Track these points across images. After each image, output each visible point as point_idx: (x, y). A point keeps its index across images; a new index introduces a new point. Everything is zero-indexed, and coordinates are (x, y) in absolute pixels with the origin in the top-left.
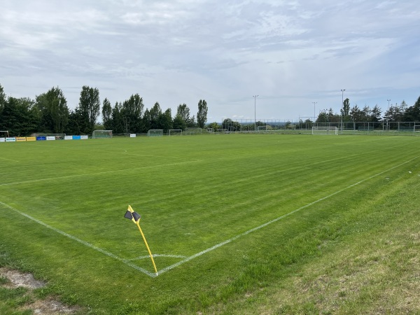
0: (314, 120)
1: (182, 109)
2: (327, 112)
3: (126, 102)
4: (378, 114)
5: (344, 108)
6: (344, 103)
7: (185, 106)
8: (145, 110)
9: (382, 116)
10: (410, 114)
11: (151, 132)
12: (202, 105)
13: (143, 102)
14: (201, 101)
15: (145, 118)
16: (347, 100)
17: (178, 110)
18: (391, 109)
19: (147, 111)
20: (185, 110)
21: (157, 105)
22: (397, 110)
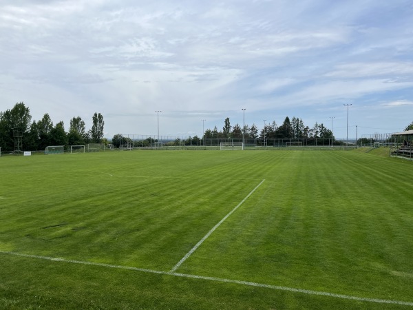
0: (201, 137)
1: (76, 122)
2: (212, 130)
3: (7, 112)
4: (256, 132)
5: (226, 126)
6: (226, 122)
7: (79, 119)
8: (32, 122)
9: (259, 134)
10: (281, 132)
11: (50, 149)
12: (98, 119)
13: (30, 113)
14: (96, 115)
15: (33, 132)
16: (228, 119)
17: (71, 124)
18: (266, 128)
19: (34, 123)
20: (80, 124)
21: (46, 117)
22: (270, 129)
